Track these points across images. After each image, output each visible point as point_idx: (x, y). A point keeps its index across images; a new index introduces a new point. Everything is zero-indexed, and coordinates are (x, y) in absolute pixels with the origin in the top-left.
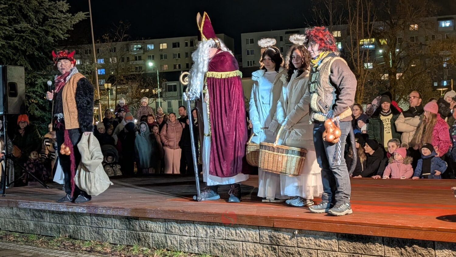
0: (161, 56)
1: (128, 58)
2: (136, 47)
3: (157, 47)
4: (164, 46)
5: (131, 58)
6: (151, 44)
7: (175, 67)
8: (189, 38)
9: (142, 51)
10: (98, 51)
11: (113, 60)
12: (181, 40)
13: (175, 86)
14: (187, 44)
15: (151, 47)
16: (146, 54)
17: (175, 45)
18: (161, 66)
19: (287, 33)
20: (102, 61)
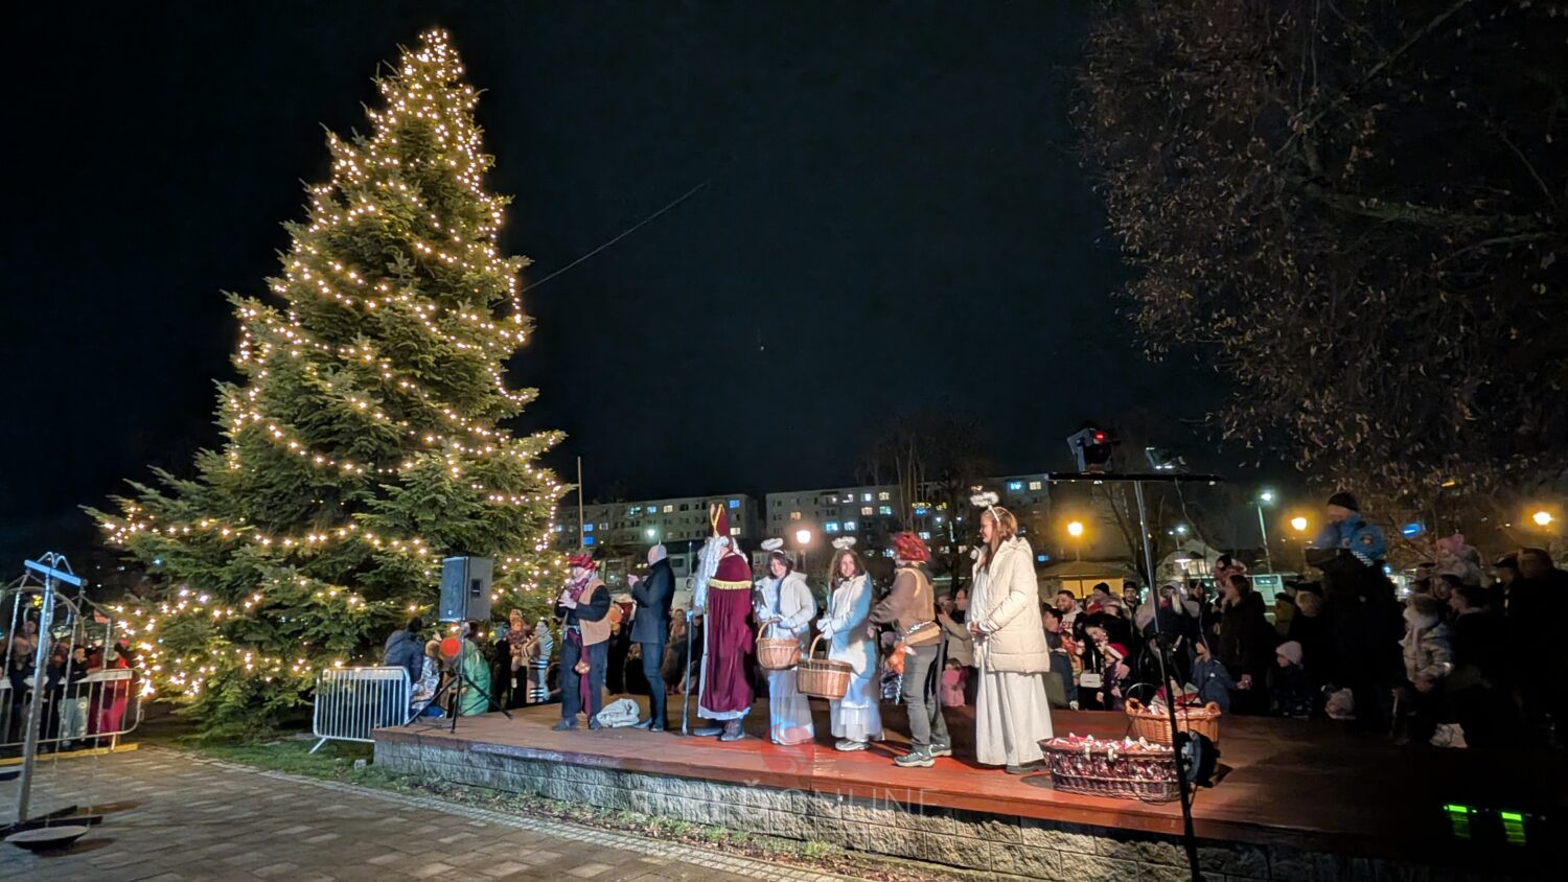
0: (665, 521)
1: (623, 524)
2: (633, 510)
3: (660, 510)
4: (668, 509)
5: (627, 523)
6: (652, 505)
7: (682, 535)
8: (701, 499)
9: (641, 515)
10: (585, 517)
11: (604, 527)
12: (691, 501)
13: (681, 560)
14: (697, 507)
15: (652, 510)
16: (645, 520)
17: (683, 508)
18: (665, 536)
19: (822, 494)
20: (589, 528)
